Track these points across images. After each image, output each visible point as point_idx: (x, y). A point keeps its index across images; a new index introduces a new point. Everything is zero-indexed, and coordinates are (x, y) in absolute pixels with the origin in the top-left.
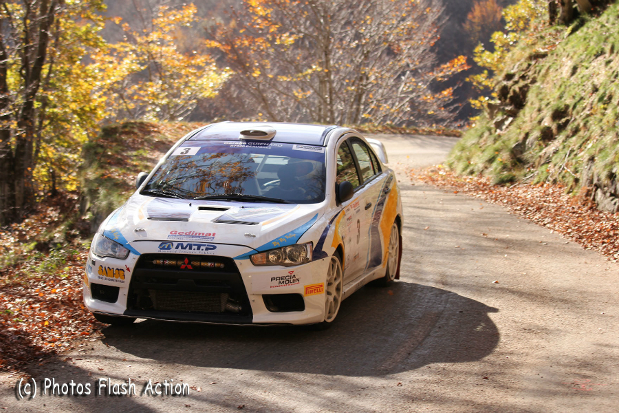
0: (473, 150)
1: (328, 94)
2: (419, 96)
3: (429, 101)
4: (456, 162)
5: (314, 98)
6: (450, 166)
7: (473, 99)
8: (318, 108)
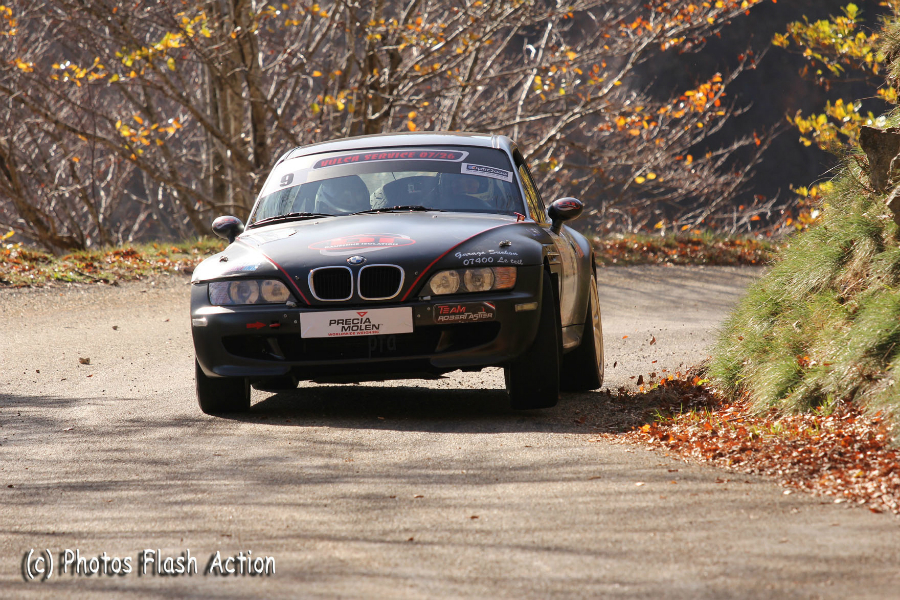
0: (815, 310)
1: (249, 126)
2: (597, 117)
3: (635, 132)
4: (750, 364)
5: (195, 146)
6: (732, 379)
7: (804, 117)
8: (211, 181)
